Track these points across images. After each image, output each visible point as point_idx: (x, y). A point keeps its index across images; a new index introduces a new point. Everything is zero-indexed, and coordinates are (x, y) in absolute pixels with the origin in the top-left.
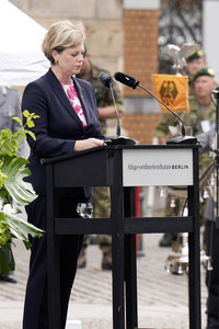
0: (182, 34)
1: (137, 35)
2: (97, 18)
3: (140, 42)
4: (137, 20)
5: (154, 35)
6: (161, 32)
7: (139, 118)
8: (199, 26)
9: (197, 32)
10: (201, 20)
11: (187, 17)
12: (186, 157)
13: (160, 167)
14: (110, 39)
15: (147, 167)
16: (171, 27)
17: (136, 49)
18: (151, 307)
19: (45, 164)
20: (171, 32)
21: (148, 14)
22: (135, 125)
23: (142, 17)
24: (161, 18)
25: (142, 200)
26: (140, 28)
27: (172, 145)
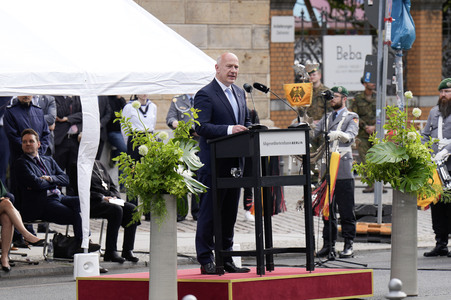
0: (310, 58)
1: (280, 59)
2: (252, 49)
3: (282, 64)
4: (280, 50)
5: (291, 59)
6: (296, 57)
7: (282, 113)
8: (321, 53)
9: (319, 56)
10: (322, 49)
11: (312, 47)
12: (301, 136)
13: (284, 143)
14: (261, 63)
15: (275, 143)
16: (302, 54)
17: (280, 68)
18: (290, 235)
19: (210, 143)
20: (302, 57)
21: (287, 45)
22: (280, 118)
23: (283, 48)
24: (295, 48)
25: (282, 166)
26: (282, 55)
27: (292, 129)
